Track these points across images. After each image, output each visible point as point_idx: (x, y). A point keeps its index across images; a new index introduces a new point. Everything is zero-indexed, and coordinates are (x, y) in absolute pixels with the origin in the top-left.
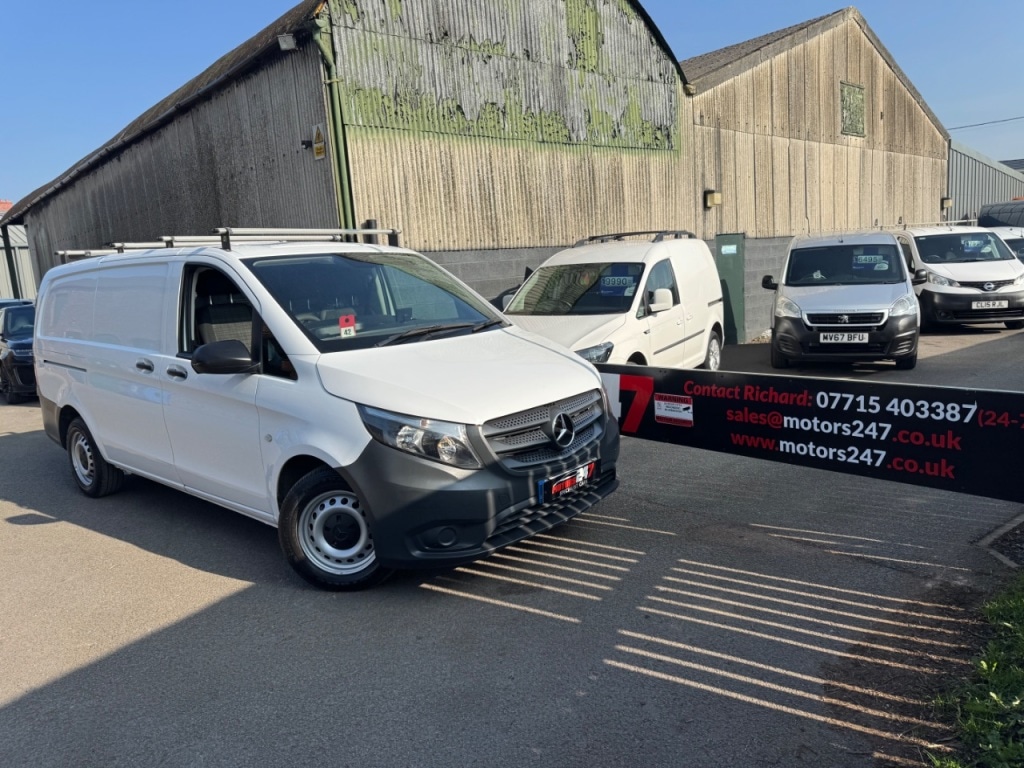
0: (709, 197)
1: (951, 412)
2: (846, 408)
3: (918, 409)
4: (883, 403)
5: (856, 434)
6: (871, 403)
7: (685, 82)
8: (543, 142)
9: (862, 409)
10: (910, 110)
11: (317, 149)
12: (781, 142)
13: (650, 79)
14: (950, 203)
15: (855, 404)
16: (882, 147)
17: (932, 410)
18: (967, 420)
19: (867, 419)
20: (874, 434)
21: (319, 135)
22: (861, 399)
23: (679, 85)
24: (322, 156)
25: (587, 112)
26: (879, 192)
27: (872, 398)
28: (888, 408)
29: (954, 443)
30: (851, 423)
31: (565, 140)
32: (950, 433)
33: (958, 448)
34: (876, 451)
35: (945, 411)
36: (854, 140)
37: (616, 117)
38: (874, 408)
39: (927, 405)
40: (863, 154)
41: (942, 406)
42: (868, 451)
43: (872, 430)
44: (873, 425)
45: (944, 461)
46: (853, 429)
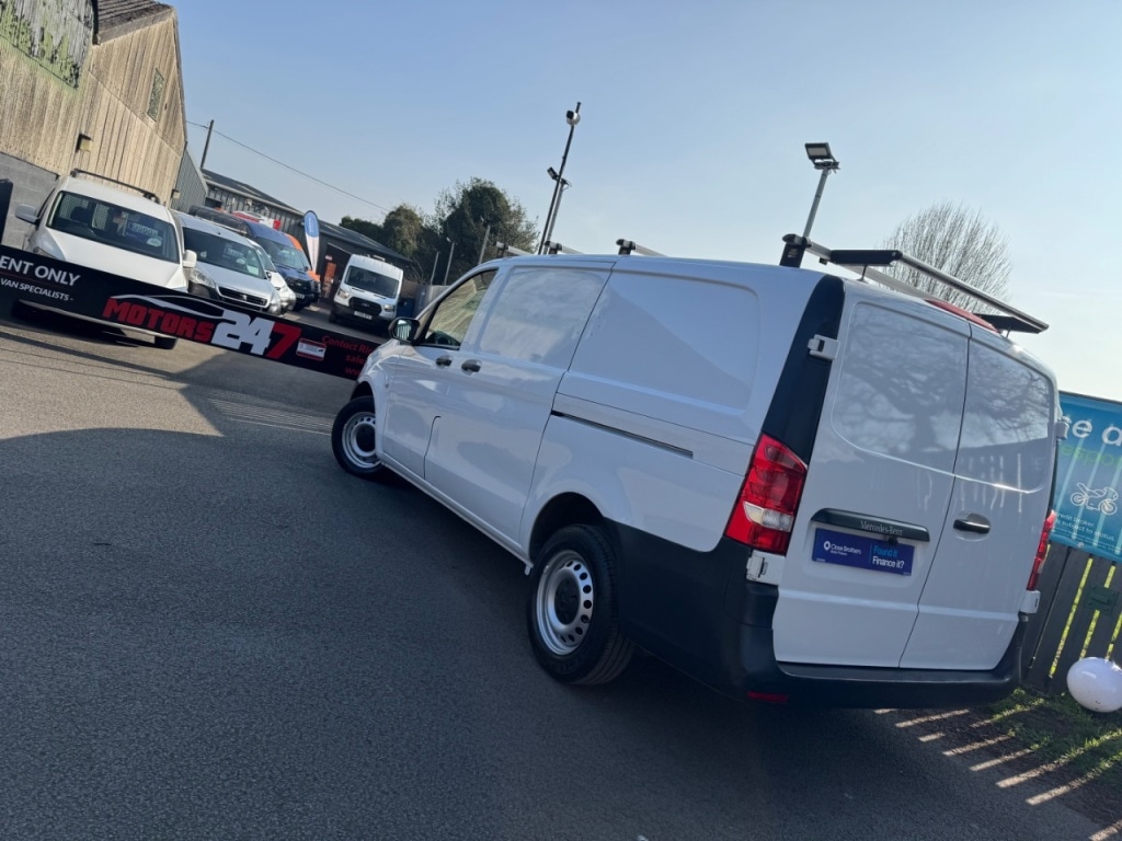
0: (83, 141)
7: (96, 32)
8: (17, 46)
10: (176, 112)
12: (121, 106)
13: (79, 18)
14: (177, 196)
16: (160, 134)
23: (91, 33)
25: (43, 29)
26: (151, 170)
31: (27, 51)
36: (151, 123)
37: (56, 42)
40: (151, 136)
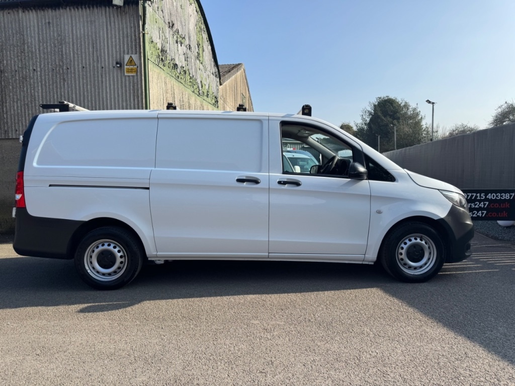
1: (506, 196)
2: (473, 198)
3: (497, 196)
4: (486, 195)
5: (476, 207)
6: (482, 196)
8: (194, 92)
9: (479, 198)
11: (128, 69)
15: (476, 197)
17: (501, 196)
18: (511, 198)
19: (480, 201)
20: (483, 206)
21: (131, 61)
22: (478, 195)
23: (218, 80)
24: (134, 74)
25: (201, 82)
27: (482, 194)
28: (487, 197)
29: (508, 206)
30: (474, 203)
31: (198, 94)
32: (506, 203)
33: (509, 207)
34: (483, 212)
35: (505, 196)
37: (207, 87)
38: (483, 197)
39: (500, 195)
41: (504, 195)
42: (480, 212)
43: (482, 205)
44: (482, 203)
45: (504, 212)
46: (475, 205)
